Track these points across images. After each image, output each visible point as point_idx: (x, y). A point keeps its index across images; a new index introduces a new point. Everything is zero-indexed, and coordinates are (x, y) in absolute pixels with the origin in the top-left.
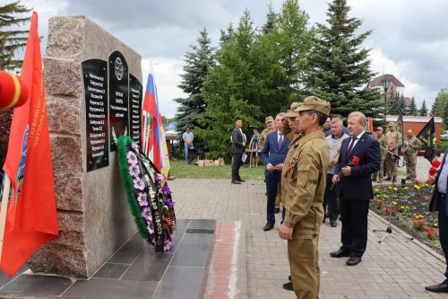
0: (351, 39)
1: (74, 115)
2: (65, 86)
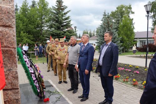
0: (63, 12)
1: (13, 37)
2: (5, 21)
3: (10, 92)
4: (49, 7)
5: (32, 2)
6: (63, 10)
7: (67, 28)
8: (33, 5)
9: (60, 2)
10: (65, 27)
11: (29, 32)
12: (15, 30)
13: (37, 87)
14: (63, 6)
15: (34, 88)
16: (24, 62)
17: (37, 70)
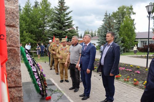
0: (65, 13)
1: (17, 37)
2: (10, 21)
3: (13, 90)
4: (51, 8)
5: (35, 2)
6: (65, 10)
7: (69, 28)
8: (36, 6)
9: (62, 3)
10: (67, 27)
11: (32, 32)
12: (19, 30)
13: (40, 85)
14: (65, 7)
15: (36, 86)
16: (27, 61)
17: (39, 69)
